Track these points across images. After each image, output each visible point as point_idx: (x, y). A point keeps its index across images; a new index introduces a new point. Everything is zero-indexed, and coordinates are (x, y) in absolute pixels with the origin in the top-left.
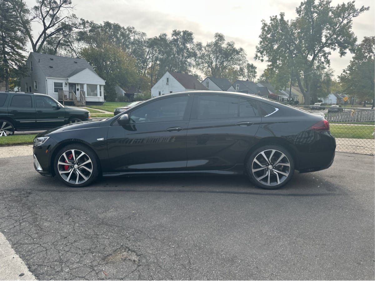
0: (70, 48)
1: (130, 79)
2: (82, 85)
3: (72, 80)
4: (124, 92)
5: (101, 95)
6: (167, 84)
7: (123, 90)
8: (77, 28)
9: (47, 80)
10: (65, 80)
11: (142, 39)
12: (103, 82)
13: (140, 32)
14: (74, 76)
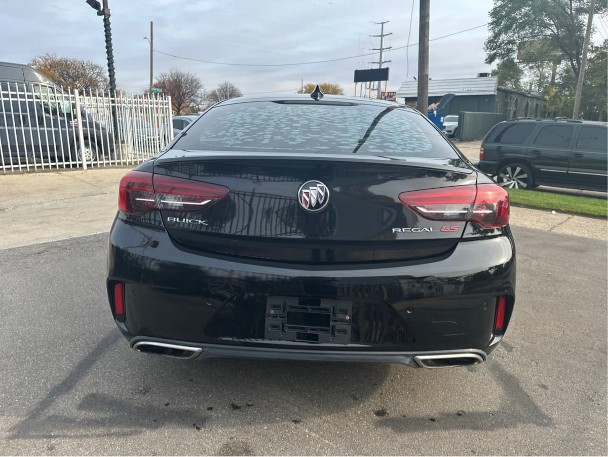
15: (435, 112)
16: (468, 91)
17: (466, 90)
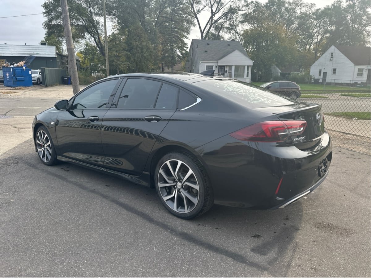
0: (235, 31)
1: (288, 57)
2: (230, 67)
3: (221, 63)
4: (280, 71)
5: (247, 76)
6: (331, 60)
7: (280, 69)
8: (240, 11)
9: (201, 64)
10: (216, 63)
11: (310, 11)
12: (251, 63)
13: (307, 4)
14: (224, 58)
15: (24, 68)
16: (37, 53)
17: (36, 53)
